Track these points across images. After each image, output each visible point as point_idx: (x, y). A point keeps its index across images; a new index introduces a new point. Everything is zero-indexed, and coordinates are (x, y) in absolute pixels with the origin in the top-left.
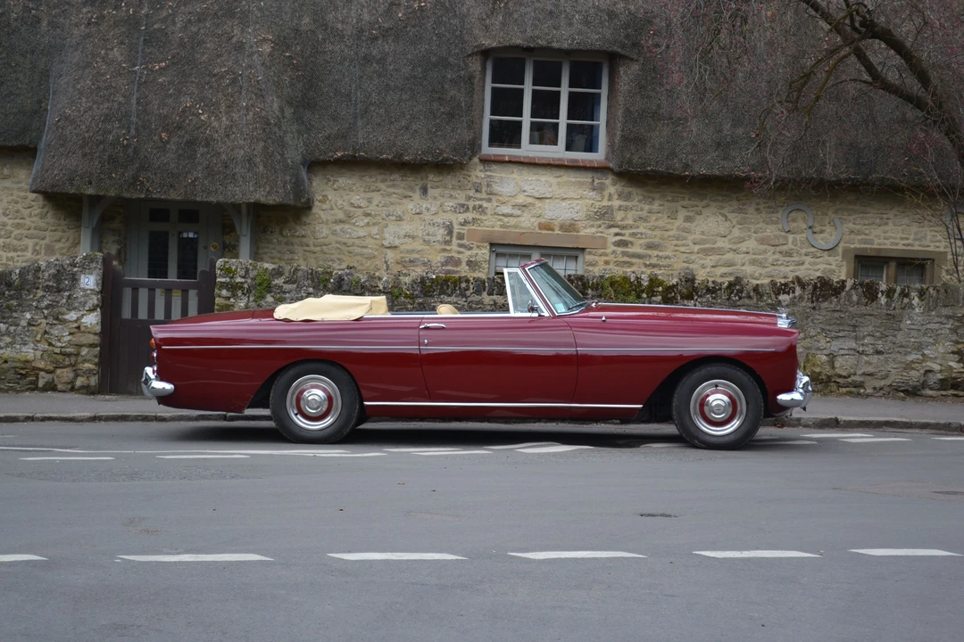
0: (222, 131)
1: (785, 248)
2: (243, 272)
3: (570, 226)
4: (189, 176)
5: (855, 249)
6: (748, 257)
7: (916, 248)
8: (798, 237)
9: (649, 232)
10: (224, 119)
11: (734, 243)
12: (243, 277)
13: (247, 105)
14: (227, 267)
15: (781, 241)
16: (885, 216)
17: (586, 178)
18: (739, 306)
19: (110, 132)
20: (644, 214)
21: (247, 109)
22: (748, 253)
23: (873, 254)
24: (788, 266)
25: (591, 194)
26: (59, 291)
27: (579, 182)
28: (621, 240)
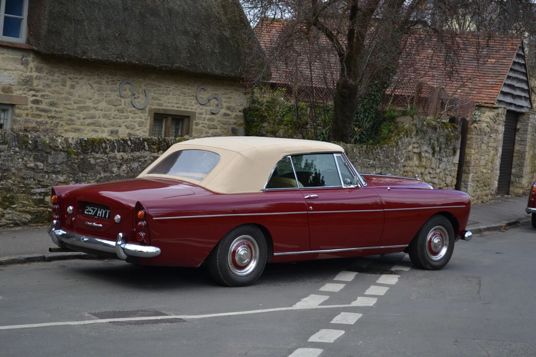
1: (120, 107)
3: (8, 89)
5: (155, 109)
6: (103, 112)
7: (183, 109)
8: (127, 100)
9: (51, 94)
11: (96, 104)
15: (119, 103)
16: (169, 89)
17: (18, 55)
20: (49, 82)
22: (102, 110)
23: (163, 112)
24: (121, 119)
25: (21, 67)
27: (15, 58)
28: (36, 99)
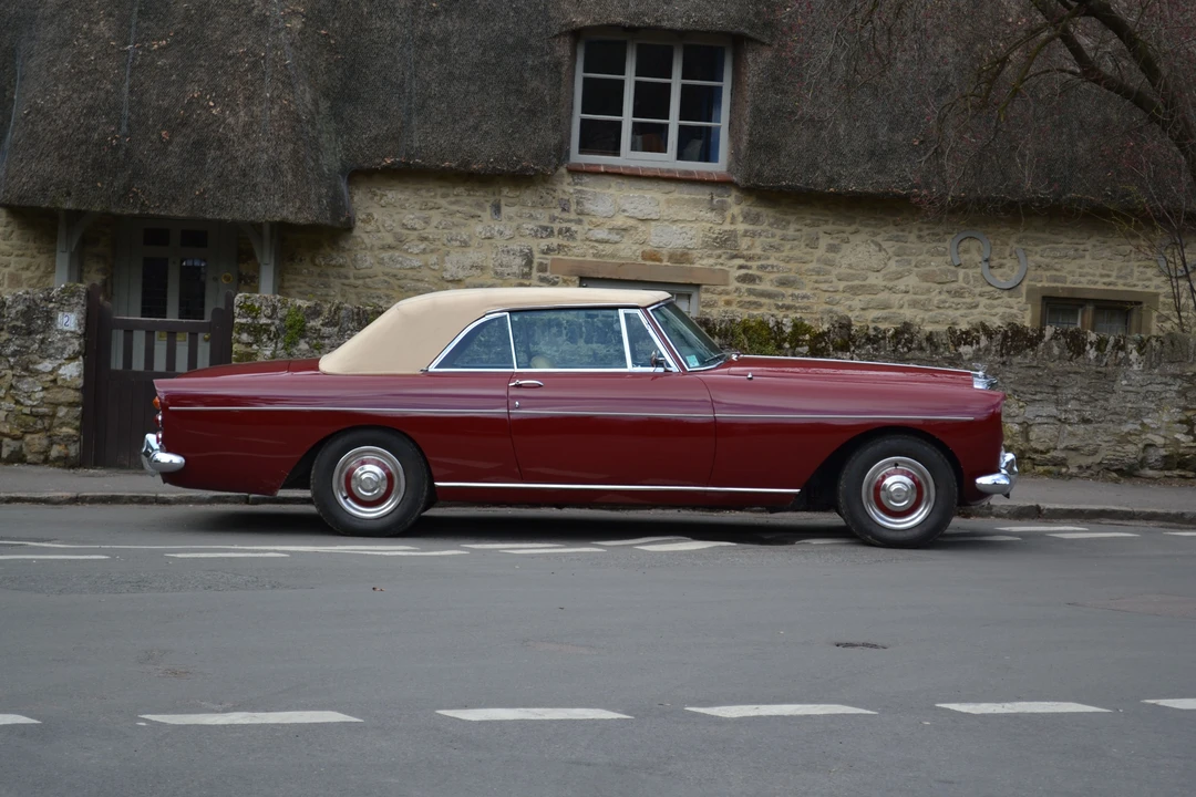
0: (239, 130)
1: (954, 285)
2: (269, 311)
3: (682, 256)
4: (197, 186)
5: (1043, 288)
6: (907, 297)
7: (1120, 288)
8: (970, 272)
9: (782, 264)
10: (242, 113)
11: (891, 280)
12: (269, 318)
13: (272, 96)
14: (249, 303)
15: (949, 278)
16: (1081, 247)
17: (702, 194)
18: (908, 360)
19: (95, 129)
20: (776, 241)
21: (272, 101)
22: (907, 292)
23: (1065, 295)
24: (957, 309)
25: (708, 215)
26: (30, 333)
27: (695, 201)
28: (747, 274)
